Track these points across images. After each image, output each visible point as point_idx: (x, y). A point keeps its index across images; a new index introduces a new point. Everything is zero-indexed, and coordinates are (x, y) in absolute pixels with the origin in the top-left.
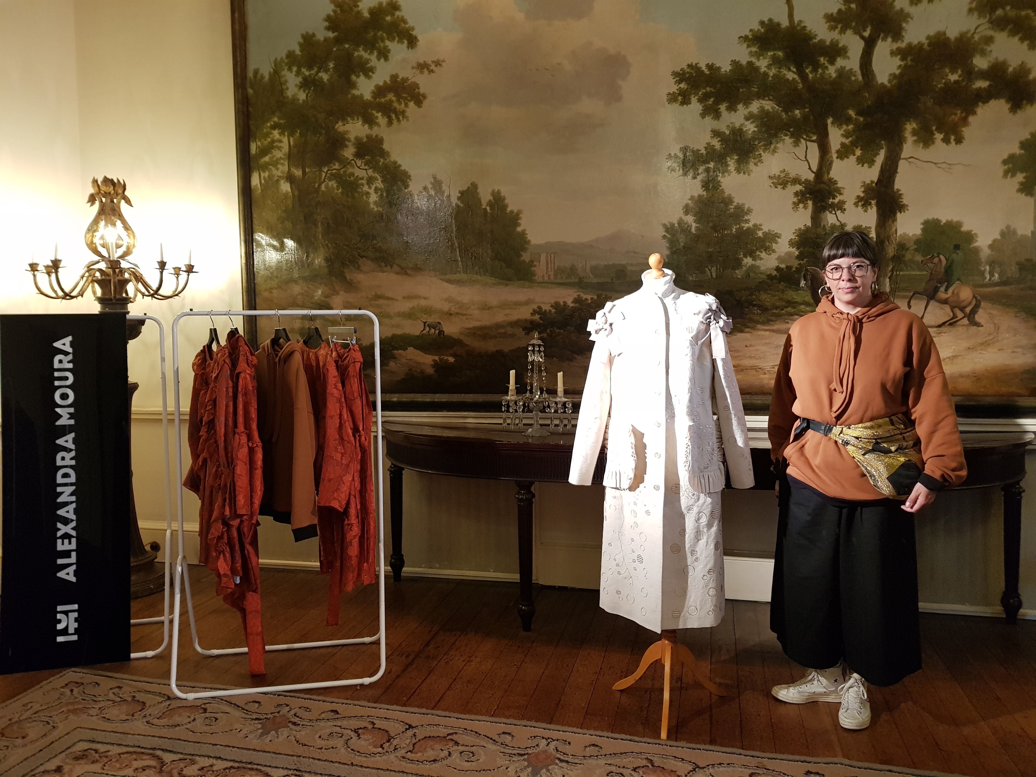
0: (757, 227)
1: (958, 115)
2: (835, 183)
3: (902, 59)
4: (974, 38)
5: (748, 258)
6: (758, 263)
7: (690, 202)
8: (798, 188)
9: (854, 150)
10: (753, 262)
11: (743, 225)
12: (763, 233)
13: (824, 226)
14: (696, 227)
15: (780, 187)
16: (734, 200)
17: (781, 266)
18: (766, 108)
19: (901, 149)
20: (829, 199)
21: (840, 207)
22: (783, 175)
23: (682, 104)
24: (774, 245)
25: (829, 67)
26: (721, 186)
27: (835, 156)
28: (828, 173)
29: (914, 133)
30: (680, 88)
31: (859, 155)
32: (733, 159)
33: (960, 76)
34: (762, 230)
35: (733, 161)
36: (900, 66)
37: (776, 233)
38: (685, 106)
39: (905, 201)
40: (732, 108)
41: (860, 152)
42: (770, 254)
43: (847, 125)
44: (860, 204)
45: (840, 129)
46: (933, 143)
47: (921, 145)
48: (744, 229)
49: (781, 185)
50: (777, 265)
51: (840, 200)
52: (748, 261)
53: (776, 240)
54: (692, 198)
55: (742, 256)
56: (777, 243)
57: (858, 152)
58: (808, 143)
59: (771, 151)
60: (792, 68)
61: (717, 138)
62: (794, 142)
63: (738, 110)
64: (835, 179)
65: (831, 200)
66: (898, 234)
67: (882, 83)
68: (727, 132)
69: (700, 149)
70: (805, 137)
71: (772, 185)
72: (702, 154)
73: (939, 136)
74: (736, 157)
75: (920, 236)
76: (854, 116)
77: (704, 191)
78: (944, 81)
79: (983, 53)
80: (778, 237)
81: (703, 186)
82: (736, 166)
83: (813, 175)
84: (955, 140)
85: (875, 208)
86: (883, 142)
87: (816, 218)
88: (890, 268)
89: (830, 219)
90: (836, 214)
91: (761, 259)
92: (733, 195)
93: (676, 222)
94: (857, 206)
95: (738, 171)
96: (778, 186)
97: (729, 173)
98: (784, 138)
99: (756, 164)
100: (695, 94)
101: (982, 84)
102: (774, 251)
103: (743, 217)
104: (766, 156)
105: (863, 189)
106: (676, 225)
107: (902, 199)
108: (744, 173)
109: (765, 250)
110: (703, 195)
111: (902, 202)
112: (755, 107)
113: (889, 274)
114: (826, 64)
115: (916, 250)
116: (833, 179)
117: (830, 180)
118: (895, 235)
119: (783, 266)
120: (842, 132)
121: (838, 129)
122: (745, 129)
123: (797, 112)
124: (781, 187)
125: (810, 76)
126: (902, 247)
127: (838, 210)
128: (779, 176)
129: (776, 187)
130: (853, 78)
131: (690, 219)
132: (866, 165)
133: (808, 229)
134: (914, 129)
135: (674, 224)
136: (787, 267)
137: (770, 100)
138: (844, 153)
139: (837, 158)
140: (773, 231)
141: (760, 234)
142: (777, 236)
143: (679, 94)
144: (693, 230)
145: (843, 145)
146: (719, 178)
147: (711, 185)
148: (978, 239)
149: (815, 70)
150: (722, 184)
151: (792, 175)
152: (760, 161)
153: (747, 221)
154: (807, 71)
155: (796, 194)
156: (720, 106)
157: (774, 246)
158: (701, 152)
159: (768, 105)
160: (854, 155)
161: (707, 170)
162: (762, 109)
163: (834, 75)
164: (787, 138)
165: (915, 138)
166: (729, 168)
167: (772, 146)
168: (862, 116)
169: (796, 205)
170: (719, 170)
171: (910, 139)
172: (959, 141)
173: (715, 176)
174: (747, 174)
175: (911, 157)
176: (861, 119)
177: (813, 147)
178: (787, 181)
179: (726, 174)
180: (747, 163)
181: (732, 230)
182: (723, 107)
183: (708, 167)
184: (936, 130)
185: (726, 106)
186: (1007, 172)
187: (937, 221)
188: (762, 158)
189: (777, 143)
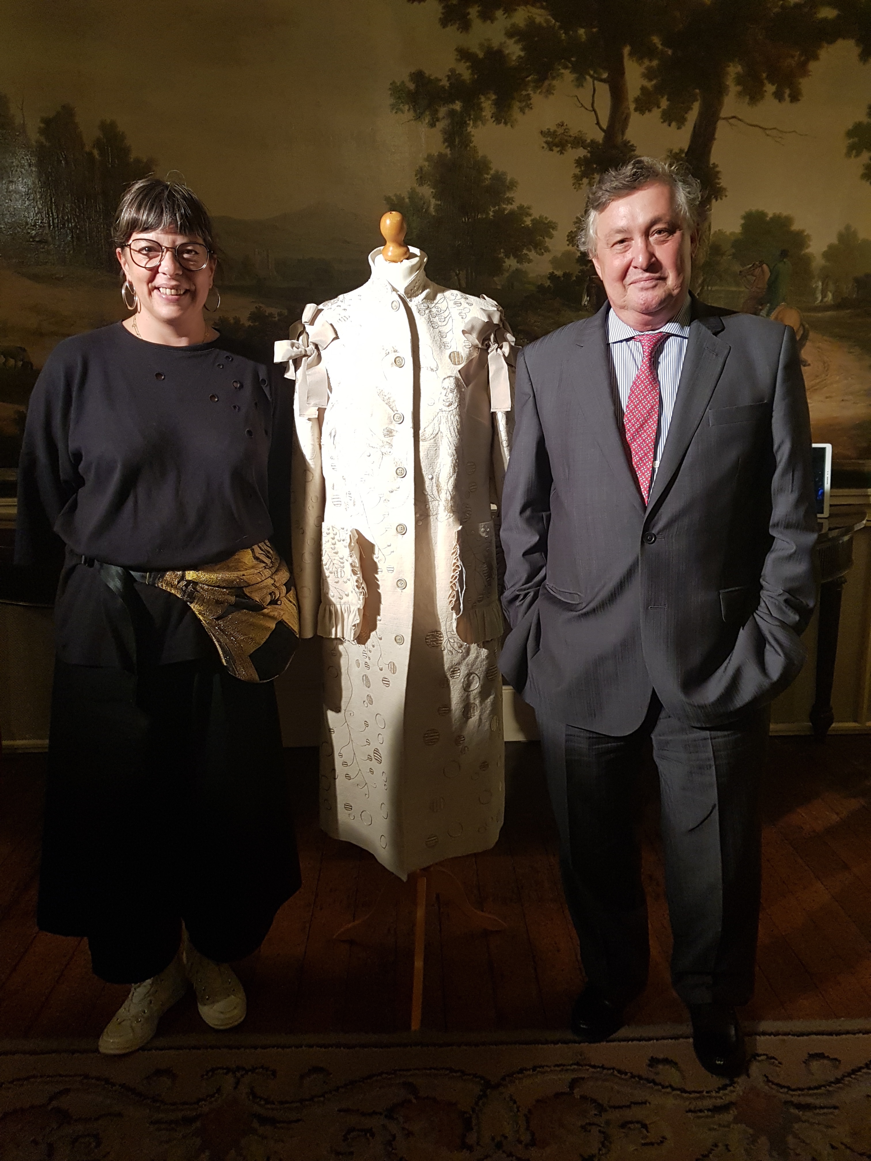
0: (524, 211)
1: (796, 58)
2: (632, 146)
5: (512, 257)
6: (525, 266)
7: (427, 163)
8: (582, 152)
9: (658, 100)
10: (519, 266)
11: (504, 206)
12: (532, 220)
14: (437, 205)
15: (556, 149)
16: (491, 165)
17: (556, 273)
18: (537, 21)
19: (721, 103)
22: (560, 131)
24: (547, 239)
26: (471, 142)
27: (632, 106)
28: (623, 133)
29: (739, 80)
31: (665, 107)
32: (489, 99)
34: (530, 215)
35: (490, 102)
37: (550, 222)
38: (416, 3)
39: (723, 182)
40: (486, 16)
41: (667, 103)
42: (542, 254)
43: (651, 60)
45: (640, 65)
46: (762, 97)
47: (747, 99)
48: (506, 212)
49: (557, 146)
50: (551, 271)
52: (511, 263)
53: (550, 232)
54: (429, 158)
55: (502, 255)
56: (551, 237)
57: (664, 103)
58: (596, 82)
59: (544, 91)
61: (465, 62)
62: (577, 79)
63: (497, 19)
64: (631, 142)
66: (712, 232)
68: (481, 55)
69: (440, 78)
70: (592, 72)
71: (545, 145)
72: (443, 87)
73: (770, 88)
74: (494, 97)
75: (740, 236)
76: (660, 47)
77: (447, 147)
80: (553, 228)
81: (445, 141)
82: (494, 110)
83: (603, 134)
84: (789, 96)
86: (697, 91)
88: (700, 281)
91: (530, 261)
92: (489, 158)
93: (405, 195)
95: (497, 119)
96: (554, 148)
97: (484, 121)
98: (562, 71)
99: (522, 110)
101: (828, 13)
102: (547, 250)
103: (505, 194)
104: (536, 98)
106: (407, 200)
107: (719, 179)
108: (506, 123)
109: (535, 248)
110: (446, 155)
111: (719, 184)
112: (522, 15)
113: (699, 290)
115: (734, 255)
116: (629, 142)
117: (626, 143)
118: (707, 233)
119: (559, 273)
120: (642, 69)
121: (637, 65)
122: (507, 52)
123: (581, 31)
124: (559, 149)
128: (555, 131)
129: (552, 150)
131: (426, 191)
132: (674, 124)
134: (738, 74)
135: (403, 199)
136: (565, 274)
137: (542, 7)
138: (645, 104)
139: (636, 110)
140: (546, 218)
141: (528, 221)
142: (552, 226)
144: (432, 209)
145: (643, 89)
146: (469, 129)
147: (457, 140)
148: (811, 243)
150: (473, 139)
151: (573, 133)
152: (529, 106)
153: (510, 201)
155: (579, 162)
156: (470, 10)
157: (548, 241)
158: (441, 84)
159: (541, 16)
160: (659, 107)
161: (452, 114)
162: (531, 22)
164: (566, 72)
165: (739, 88)
166: (484, 114)
167: (546, 83)
168: (670, 47)
169: (578, 179)
170: (470, 116)
171: (733, 89)
172: (795, 98)
173: (463, 124)
174: (509, 124)
175: (734, 117)
176: (670, 52)
177: (604, 91)
178: (567, 141)
179: (479, 123)
180: (510, 107)
181: (488, 214)
182: (473, 12)
183: (453, 109)
184: (767, 78)
185: (478, 11)
186: (851, 148)
187: (762, 215)
188: (531, 101)
189: (554, 78)
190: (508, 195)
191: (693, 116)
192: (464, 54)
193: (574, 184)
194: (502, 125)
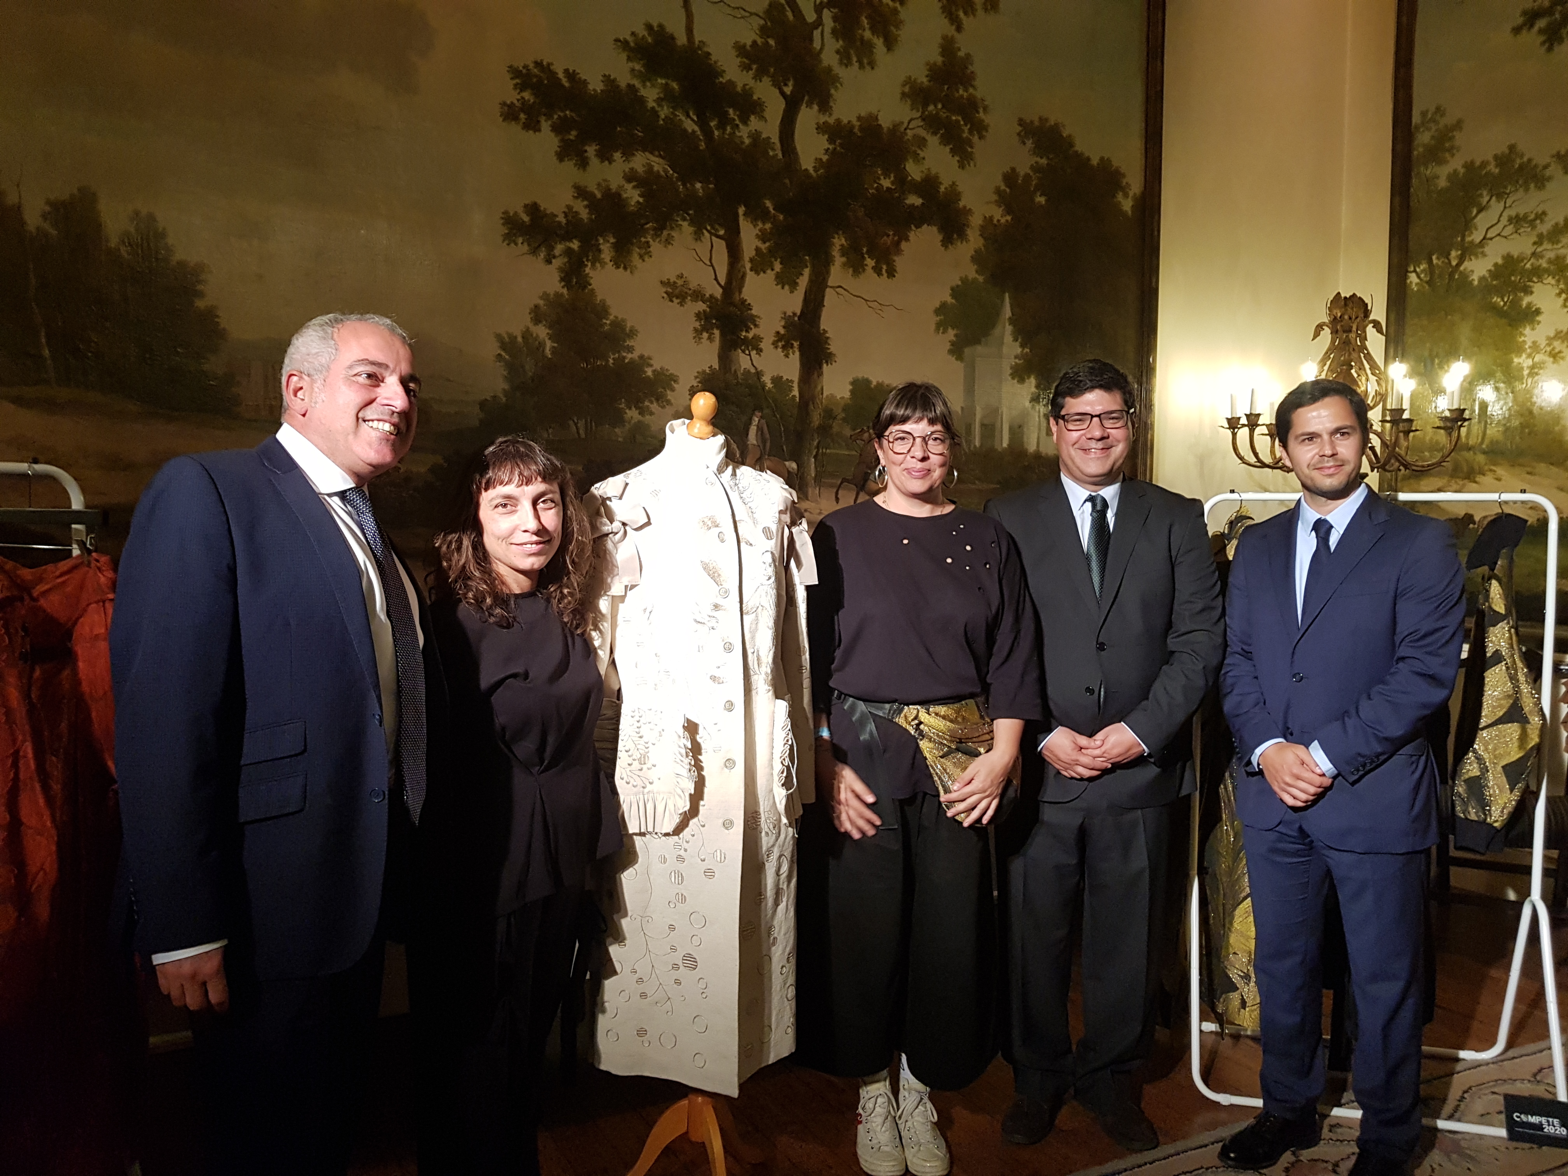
0: (644, 361)
1: (891, 237)
2: (749, 307)
3: (831, 140)
4: (906, 134)
5: (634, 409)
6: (647, 418)
7: (541, 302)
8: (701, 306)
9: (772, 263)
10: (640, 417)
11: (625, 354)
12: (654, 371)
13: (735, 371)
14: (553, 348)
15: (676, 301)
16: (611, 311)
18: (655, 169)
19: (828, 272)
20: (742, 331)
21: (754, 345)
22: (680, 282)
23: (527, 127)
24: (668, 392)
25: (741, 126)
26: (589, 284)
27: (748, 266)
28: (740, 292)
29: (844, 252)
30: (523, 98)
31: (778, 270)
32: (607, 241)
33: (893, 183)
34: (651, 366)
35: (608, 245)
36: (827, 150)
37: (671, 374)
38: (531, 132)
39: (833, 348)
40: (605, 156)
41: (780, 266)
42: (664, 407)
43: (764, 223)
44: (780, 344)
45: (755, 226)
46: (864, 270)
47: (851, 270)
48: (627, 361)
49: (677, 298)
51: (755, 335)
52: (632, 414)
53: (671, 385)
54: (545, 296)
55: (623, 406)
56: (673, 390)
57: (778, 267)
58: (713, 238)
59: (663, 240)
60: (691, 114)
61: (583, 201)
62: (695, 233)
63: (615, 161)
64: (748, 302)
65: (744, 334)
66: (824, 395)
67: (806, 170)
68: (599, 195)
69: (555, 213)
70: (709, 228)
71: (665, 295)
72: (560, 222)
73: (870, 262)
74: (612, 240)
75: (849, 401)
77: (563, 287)
78: (876, 185)
79: (918, 159)
80: (675, 381)
81: (562, 280)
82: (613, 254)
83: (721, 290)
84: (887, 271)
85: (797, 353)
86: (807, 257)
87: (725, 357)
88: (815, 443)
89: (744, 361)
90: (750, 355)
91: (652, 414)
92: (609, 302)
93: (518, 334)
94: (776, 347)
95: (616, 263)
96: (674, 299)
97: (603, 264)
98: (680, 223)
99: (641, 257)
100: (549, 116)
101: (914, 200)
102: (669, 402)
103: (625, 341)
104: (656, 247)
105: (783, 323)
106: (520, 339)
107: (829, 344)
108: (625, 268)
109: (657, 400)
110: (562, 295)
111: (829, 349)
112: (640, 161)
113: (814, 453)
114: (737, 122)
115: (844, 420)
116: (746, 300)
117: (743, 301)
118: (821, 396)
120: (756, 231)
121: (751, 226)
122: (625, 196)
123: (698, 185)
124: (678, 301)
125: (716, 133)
126: (829, 414)
127: (753, 349)
128: (674, 282)
129: (672, 301)
130: (771, 153)
131: (542, 332)
132: (787, 287)
133: (714, 373)
134: (842, 245)
135: (516, 337)
137: (660, 156)
138: (760, 265)
139: (751, 270)
140: (667, 370)
141: (649, 372)
142: (674, 379)
143: (522, 110)
144: (548, 352)
145: (757, 249)
146: (587, 270)
147: (574, 280)
149: (722, 126)
150: (592, 281)
151: (693, 285)
152: (648, 253)
153: (630, 349)
154: (712, 124)
155: (698, 316)
156: (587, 148)
157: (670, 395)
158: (557, 219)
159: (659, 165)
160: (773, 270)
161: (569, 252)
162: (649, 169)
163: (747, 141)
164: (685, 224)
165: (844, 259)
166: (602, 256)
167: (665, 233)
168: (782, 213)
169: (698, 332)
170: (588, 257)
171: (839, 260)
172: (891, 273)
173: (581, 265)
174: (629, 270)
175: (840, 287)
176: (781, 217)
177: (721, 246)
178: (686, 293)
179: (598, 265)
180: (629, 252)
181: (608, 361)
182: (591, 150)
183: (570, 248)
184: (868, 252)
185: (596, 150)
186: (939, 325)
187: (867, 382)
188: (651, 249)
189: (672, 228)
190: (629, 343)
191: (804, 281)
192: (581, 192)
193: (694, 338)
194: (621, 269)
